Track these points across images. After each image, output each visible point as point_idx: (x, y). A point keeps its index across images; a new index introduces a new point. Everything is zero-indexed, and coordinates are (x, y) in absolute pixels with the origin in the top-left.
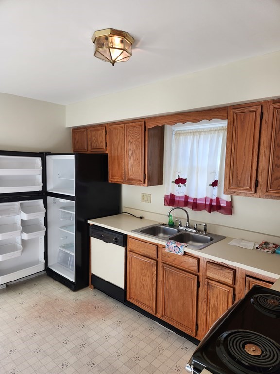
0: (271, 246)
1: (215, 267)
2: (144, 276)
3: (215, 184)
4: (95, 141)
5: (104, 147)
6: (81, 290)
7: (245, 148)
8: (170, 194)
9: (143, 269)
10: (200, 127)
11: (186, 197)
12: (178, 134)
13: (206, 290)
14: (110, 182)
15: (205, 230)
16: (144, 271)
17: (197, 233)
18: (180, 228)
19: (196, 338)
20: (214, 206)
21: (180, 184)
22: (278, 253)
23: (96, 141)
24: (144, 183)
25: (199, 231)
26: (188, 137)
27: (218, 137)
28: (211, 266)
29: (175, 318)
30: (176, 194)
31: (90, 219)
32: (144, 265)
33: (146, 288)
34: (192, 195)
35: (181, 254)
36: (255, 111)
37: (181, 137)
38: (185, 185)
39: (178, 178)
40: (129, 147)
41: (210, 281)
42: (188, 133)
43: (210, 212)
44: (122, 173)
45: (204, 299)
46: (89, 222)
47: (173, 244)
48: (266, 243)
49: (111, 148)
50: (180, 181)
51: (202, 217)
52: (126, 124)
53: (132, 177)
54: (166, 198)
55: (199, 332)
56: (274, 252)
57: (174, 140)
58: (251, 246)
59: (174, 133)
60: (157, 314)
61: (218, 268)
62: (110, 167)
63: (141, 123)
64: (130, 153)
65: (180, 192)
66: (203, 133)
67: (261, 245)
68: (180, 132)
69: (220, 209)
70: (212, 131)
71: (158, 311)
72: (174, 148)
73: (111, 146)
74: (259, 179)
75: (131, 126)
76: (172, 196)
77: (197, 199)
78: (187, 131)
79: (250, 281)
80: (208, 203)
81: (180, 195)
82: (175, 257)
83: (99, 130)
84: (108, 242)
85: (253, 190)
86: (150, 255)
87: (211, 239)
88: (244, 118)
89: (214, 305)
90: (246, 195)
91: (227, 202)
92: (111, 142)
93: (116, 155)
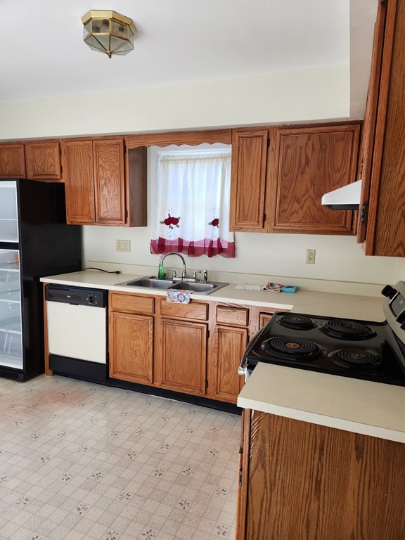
0: (277, 286)
1: (228, 310)
2: (135, 340)
3: (215, 223)
4: (40, 164)
5: (58, 172)
6: (34, 379)
7: (251, 178)
8: (158, 238)
9: (134, 331)
10: (194, 154)
11: (181, 241)
12: (166, 161)
13: (217, 338)
14: (68, 223)
15: (206, 278)
16: (135, 334)
17: (196, 282)
18: (174, 279)
19: (206, 397)
20: (214, 249)
21: (172, 225)
22: (285, 292)
23: (42, 164)
24: (126, 222)
25: (199, 280)
26: (180, 165)
27: (217, 166)
28: (223, 310)
29: (179, 381)
30: (166, 237)
31: (42, 277)
32: (135, 326)
33: (138, 354)
34: (188, 239)
35: (187, 302)
36: (262, 136)
37: (171, 165)
38: (178, 226)
39: (168, 217)
40: (101, 173)
41: (221, 327)
42: (179, 160)
43: (210, 256)
44: (89, 211)
45: (215, 348)
46: (42, 280)
47: (176, 293)
48: (272, 285)
49: (69, 175)
50: (171, 221)
51: (201, 264)
52: (95, 142)
53: (106, 215)
54: (153, 242)
55: (208, 389)
56: (281, 291)
57: (160, 169)
58: (258, 288)
59: (160, 159)
60: (155, 383)
61: (230, 310)
62: (68, 202)
63: (118, 141)
64: (102, 182)
65: (171, 234)
66: (198, 162)
67: (268, 287)
68: (169, 158)
69: (221, 252)
70: (209, 158)
71: (155, 380)
72: (161, 178)
73: (69, 171)
74: (267, 213)
75: (102, 145)
76: (162, 241)
77: (193, 242)
78: (178, 158)
79: (264, 318)
80: (207, 246)
81: (172, 239)
82: (178, 307)
83: (48, 147)
84: (78, 305)
85: (261, 224)
86: (144, 311)
87: (215, 287)
88: (250, 144)
89: (227, 353)
90: (253, 230)
91: (229, 243)
92: (69, 165)
93: (79, 184)
